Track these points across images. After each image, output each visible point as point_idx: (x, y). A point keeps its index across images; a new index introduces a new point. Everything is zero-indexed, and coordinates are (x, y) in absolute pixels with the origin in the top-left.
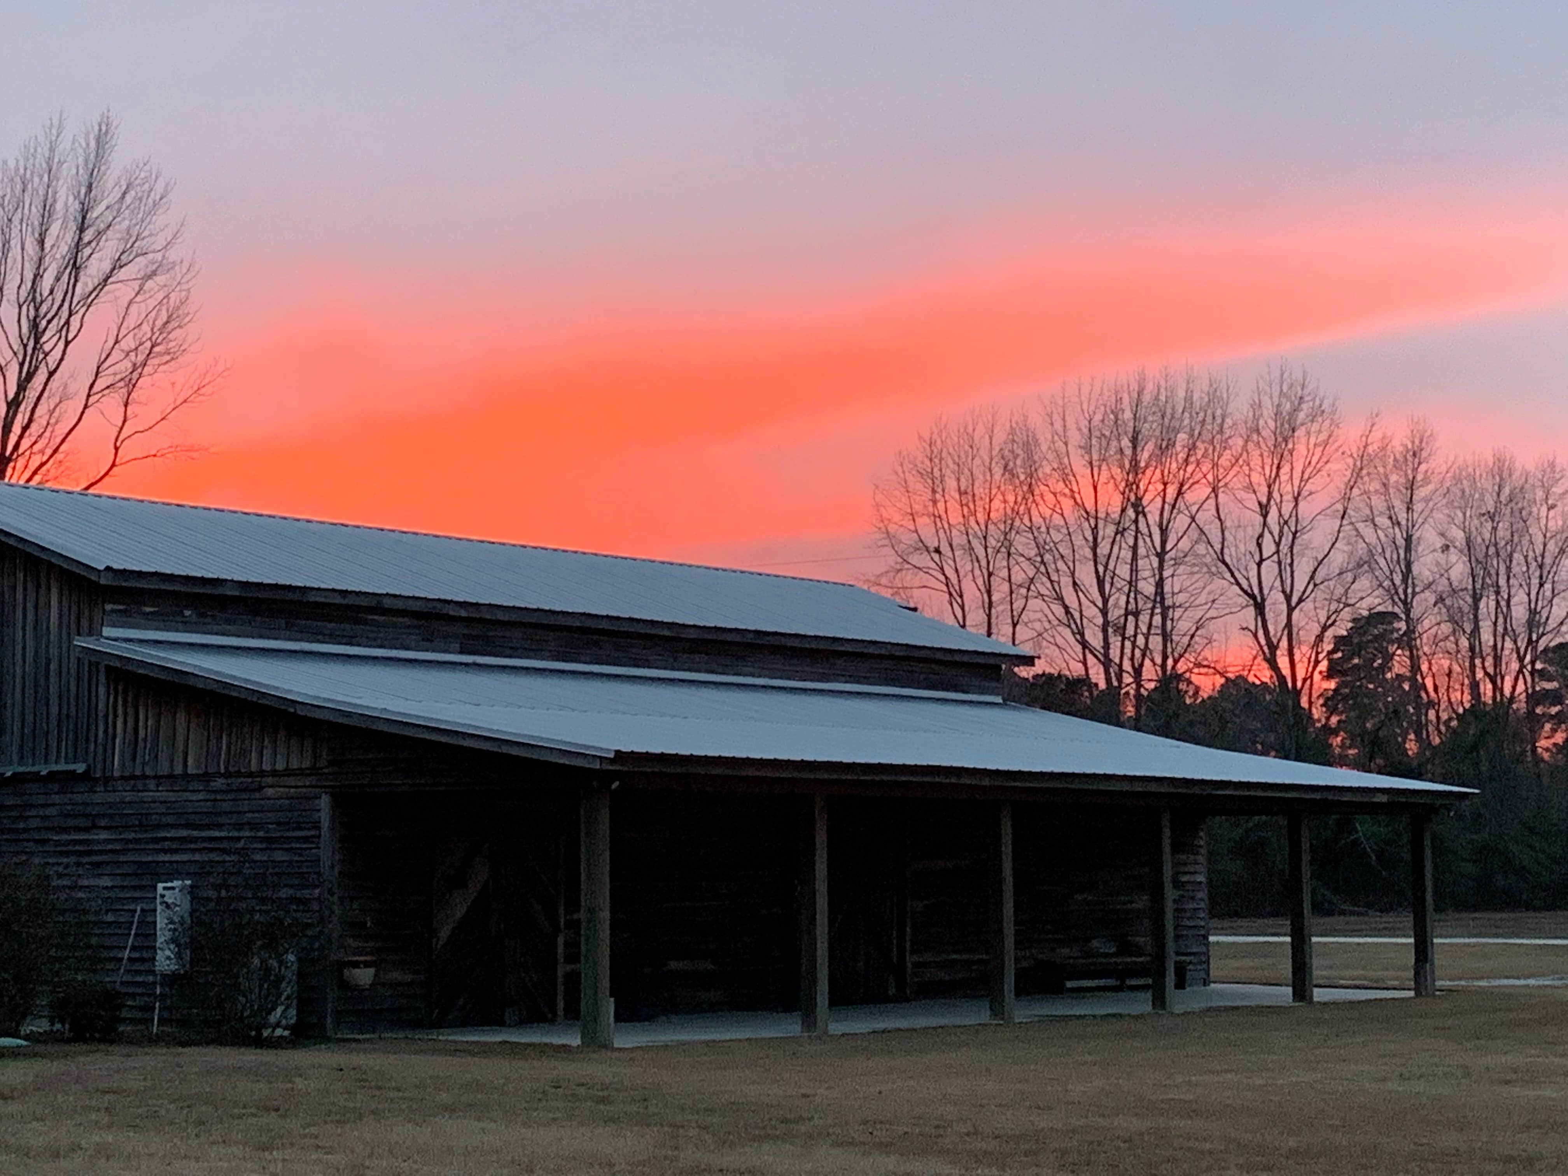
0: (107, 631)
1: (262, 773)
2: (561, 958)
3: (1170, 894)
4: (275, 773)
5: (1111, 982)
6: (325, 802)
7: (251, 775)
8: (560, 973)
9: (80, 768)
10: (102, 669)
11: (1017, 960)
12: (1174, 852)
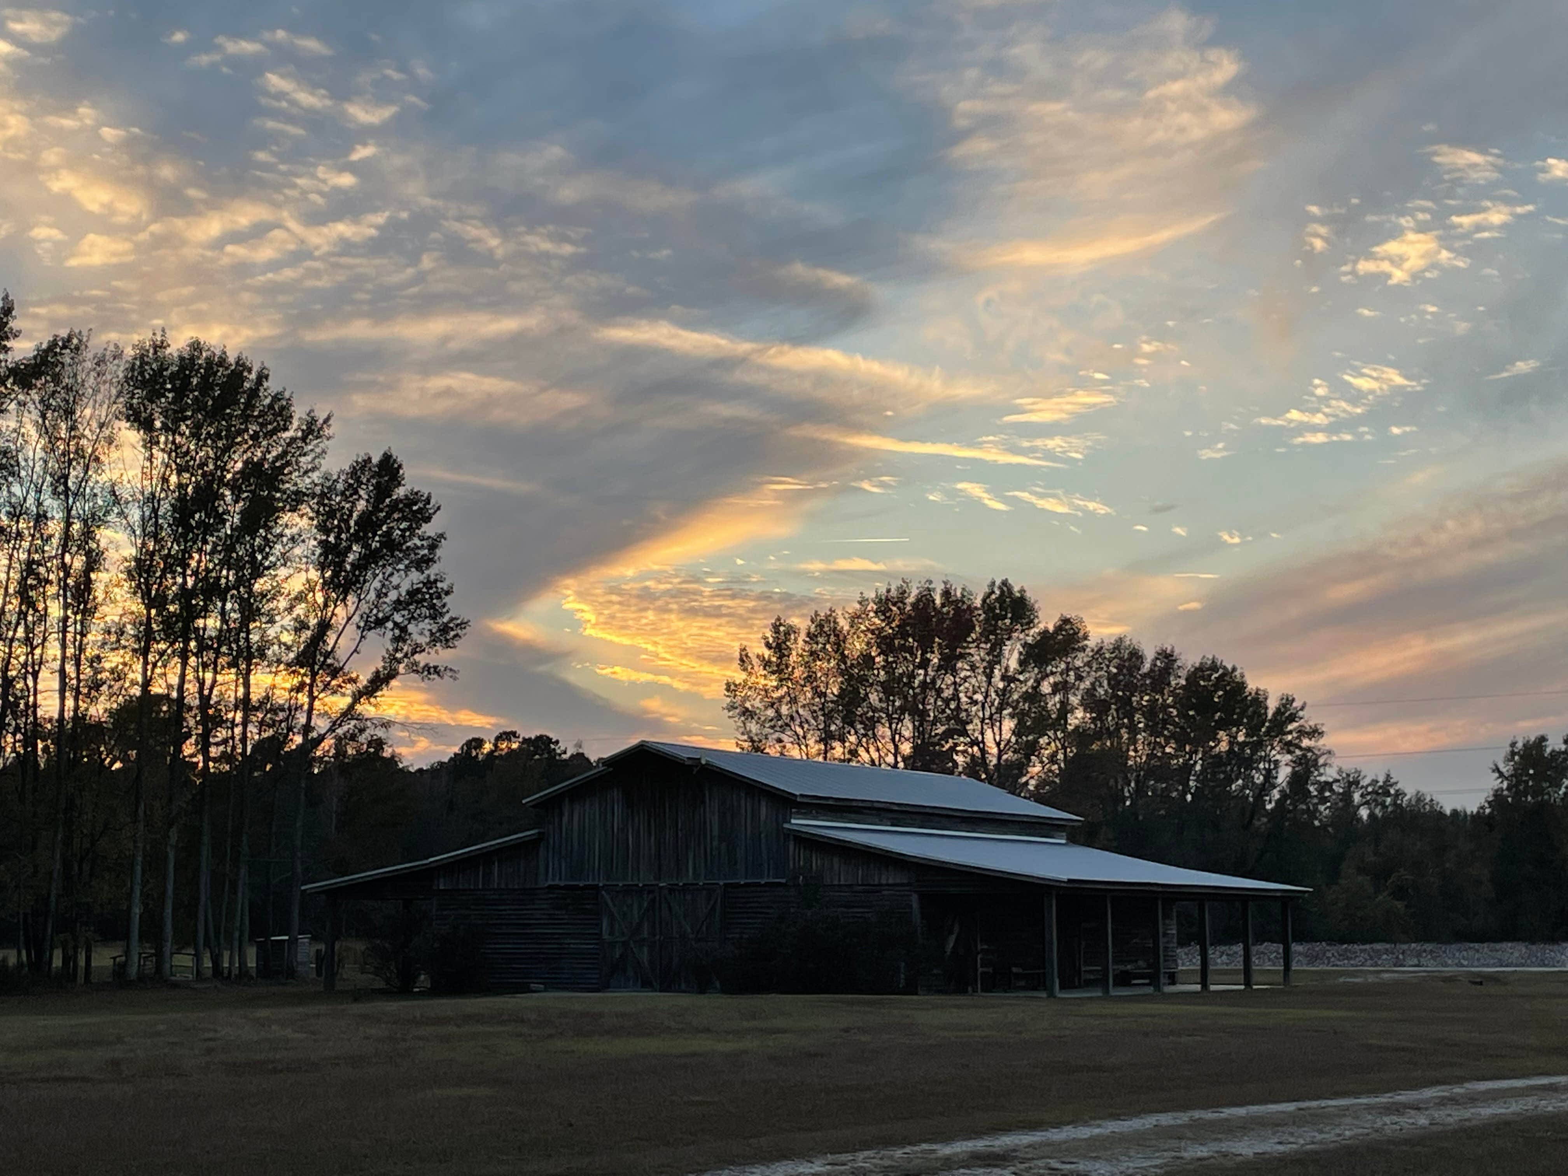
0: (793, 821)
1: (880, 885)
2: (979, 966)
3: (1162, 940)
4: (888, 885)
5: (1147, 981)
6: (915, 898)
7: (874, 885)
8: (979, 972)
9: (783, 881)
10: (791, 837)
11: (1114, 970)
12: (1164, 919)
